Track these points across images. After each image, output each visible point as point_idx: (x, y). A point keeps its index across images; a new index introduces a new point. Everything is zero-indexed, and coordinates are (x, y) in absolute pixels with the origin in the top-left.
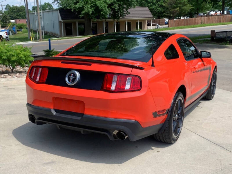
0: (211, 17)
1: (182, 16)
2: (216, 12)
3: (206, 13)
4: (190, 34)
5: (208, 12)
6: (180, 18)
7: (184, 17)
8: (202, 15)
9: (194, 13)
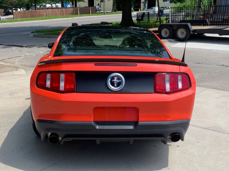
0: (54, 9)
1: (18, 7)
2: (52, 5)
3: (42, 5)
4: (42, 27)
5: (44, 4)
6: (17, 10)
7: (20, 8)
8: (39, 7)
9: (30, 5)
